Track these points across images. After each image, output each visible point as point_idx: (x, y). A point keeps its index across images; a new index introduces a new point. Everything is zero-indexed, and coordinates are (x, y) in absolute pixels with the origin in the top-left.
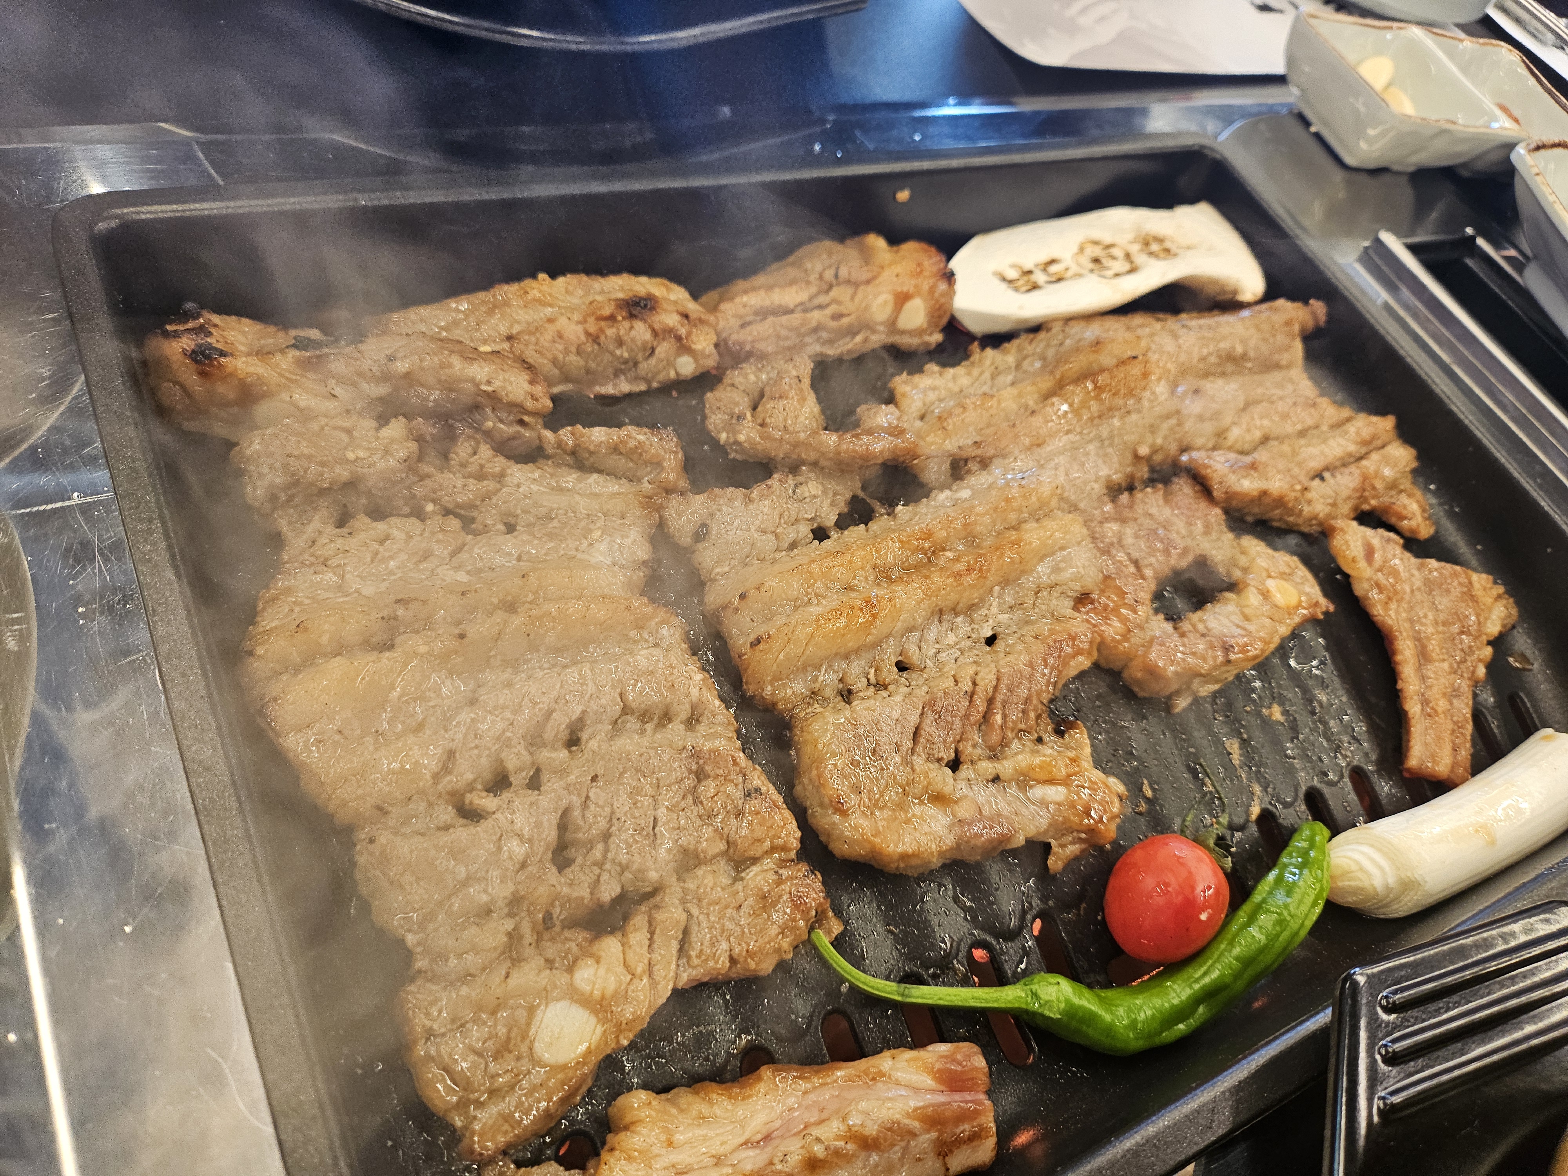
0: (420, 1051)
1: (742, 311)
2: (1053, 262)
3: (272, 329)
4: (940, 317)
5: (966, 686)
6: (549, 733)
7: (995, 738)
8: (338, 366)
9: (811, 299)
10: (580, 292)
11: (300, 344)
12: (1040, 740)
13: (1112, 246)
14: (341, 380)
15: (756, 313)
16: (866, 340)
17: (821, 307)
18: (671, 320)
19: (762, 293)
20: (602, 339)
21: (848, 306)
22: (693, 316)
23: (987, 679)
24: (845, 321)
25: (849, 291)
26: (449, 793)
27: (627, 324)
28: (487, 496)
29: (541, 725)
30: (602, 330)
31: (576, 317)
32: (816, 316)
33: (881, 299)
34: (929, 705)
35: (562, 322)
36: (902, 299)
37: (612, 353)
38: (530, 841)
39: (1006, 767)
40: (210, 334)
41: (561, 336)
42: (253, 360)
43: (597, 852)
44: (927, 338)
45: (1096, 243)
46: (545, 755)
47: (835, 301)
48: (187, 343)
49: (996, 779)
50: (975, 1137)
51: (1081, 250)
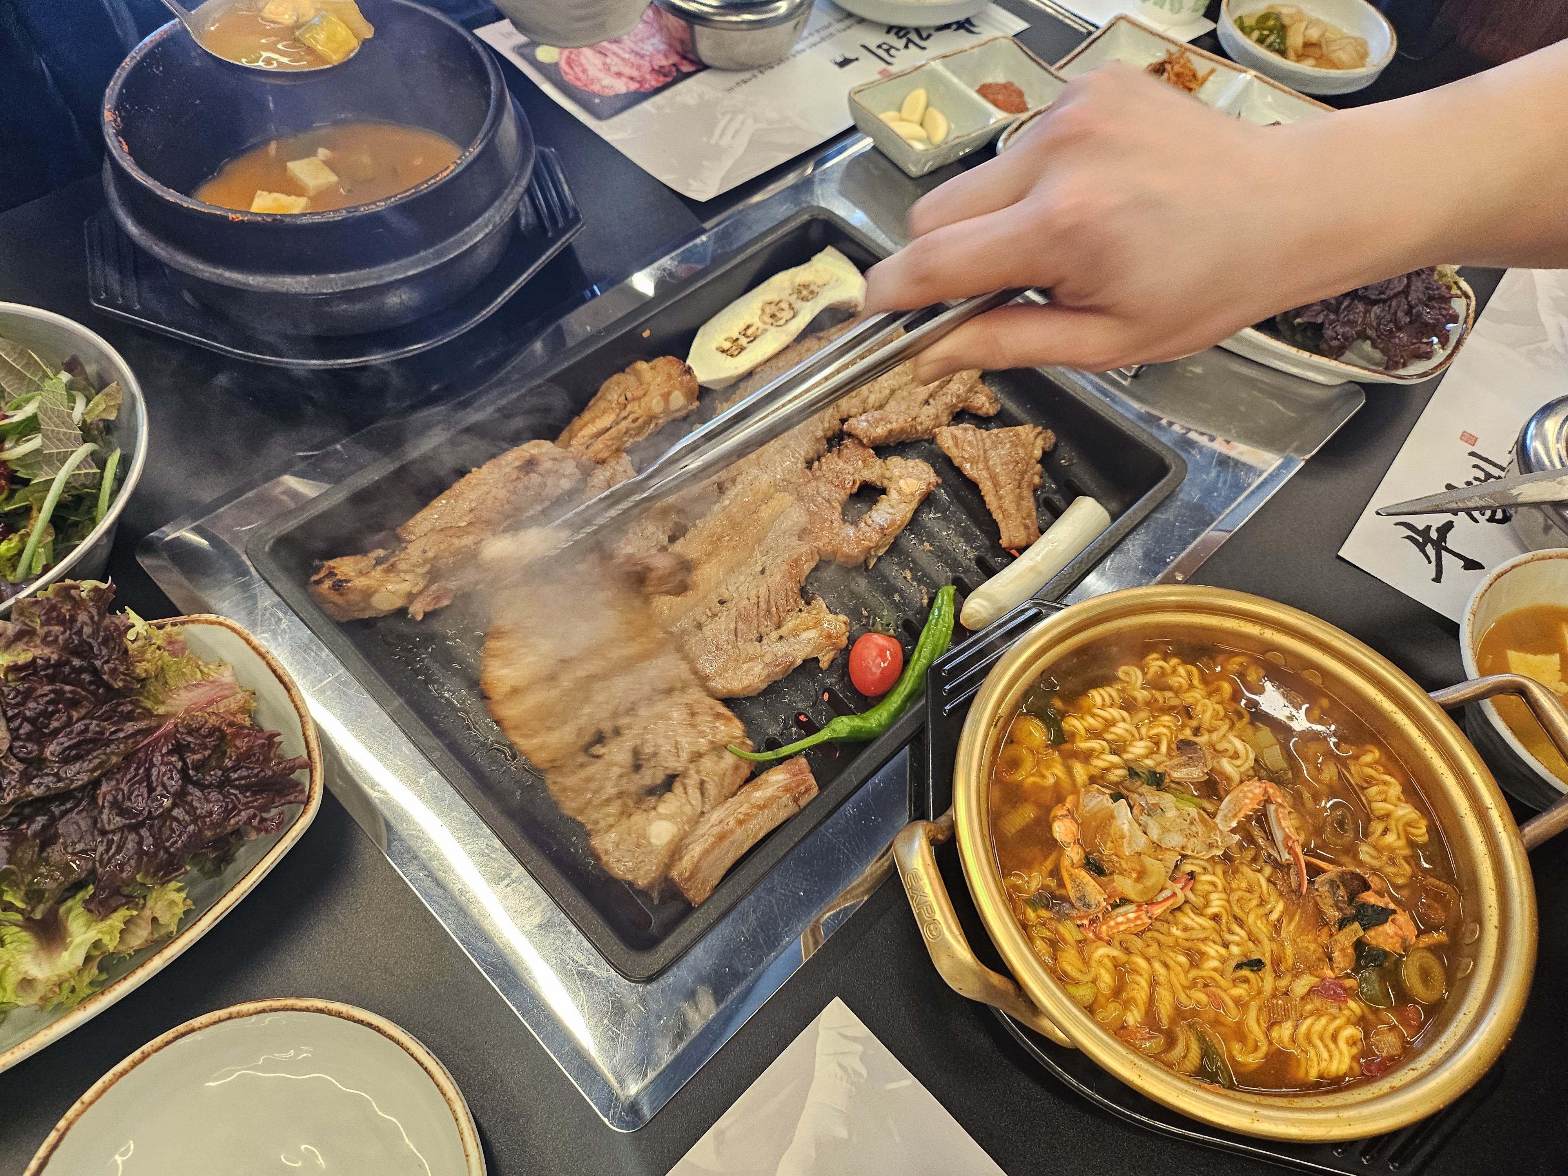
1: (583, 440)
2: (749, 327)
3: (359, 557)
4: (693, 393)
5: (754, 600)
7: (775, 619)
8: (402, 566)
9: (618, 416)
10: (496, 470)
11: (379, 561)
12: (800, 611)
13: (780, 301)
14: (406, 572)
15: (592, 438)
17: (625, 418)
18: (547, 465)
19: (590, 425)
20: (518, 490)
21: (639, 412)
23: (763, 591)
24: (640, 421)
25: (636, 404)
27: (526, 478)
30: (516, 487)
31: (500, 485)
32: (624, 425)
33: (654, 401)
34: (739, 617)
35: (494, 492)
36: (666, 397)
37: (525, 495)
39: (784, 631)
40: (336, 575)
41: (496, 499)
42: (362, 579)
44: (690, 407)
45: (770, 303)
47: (630, 413)
48: (327, 584)
49: (781, 637)
50: (807, 790)
51: (763, 311)
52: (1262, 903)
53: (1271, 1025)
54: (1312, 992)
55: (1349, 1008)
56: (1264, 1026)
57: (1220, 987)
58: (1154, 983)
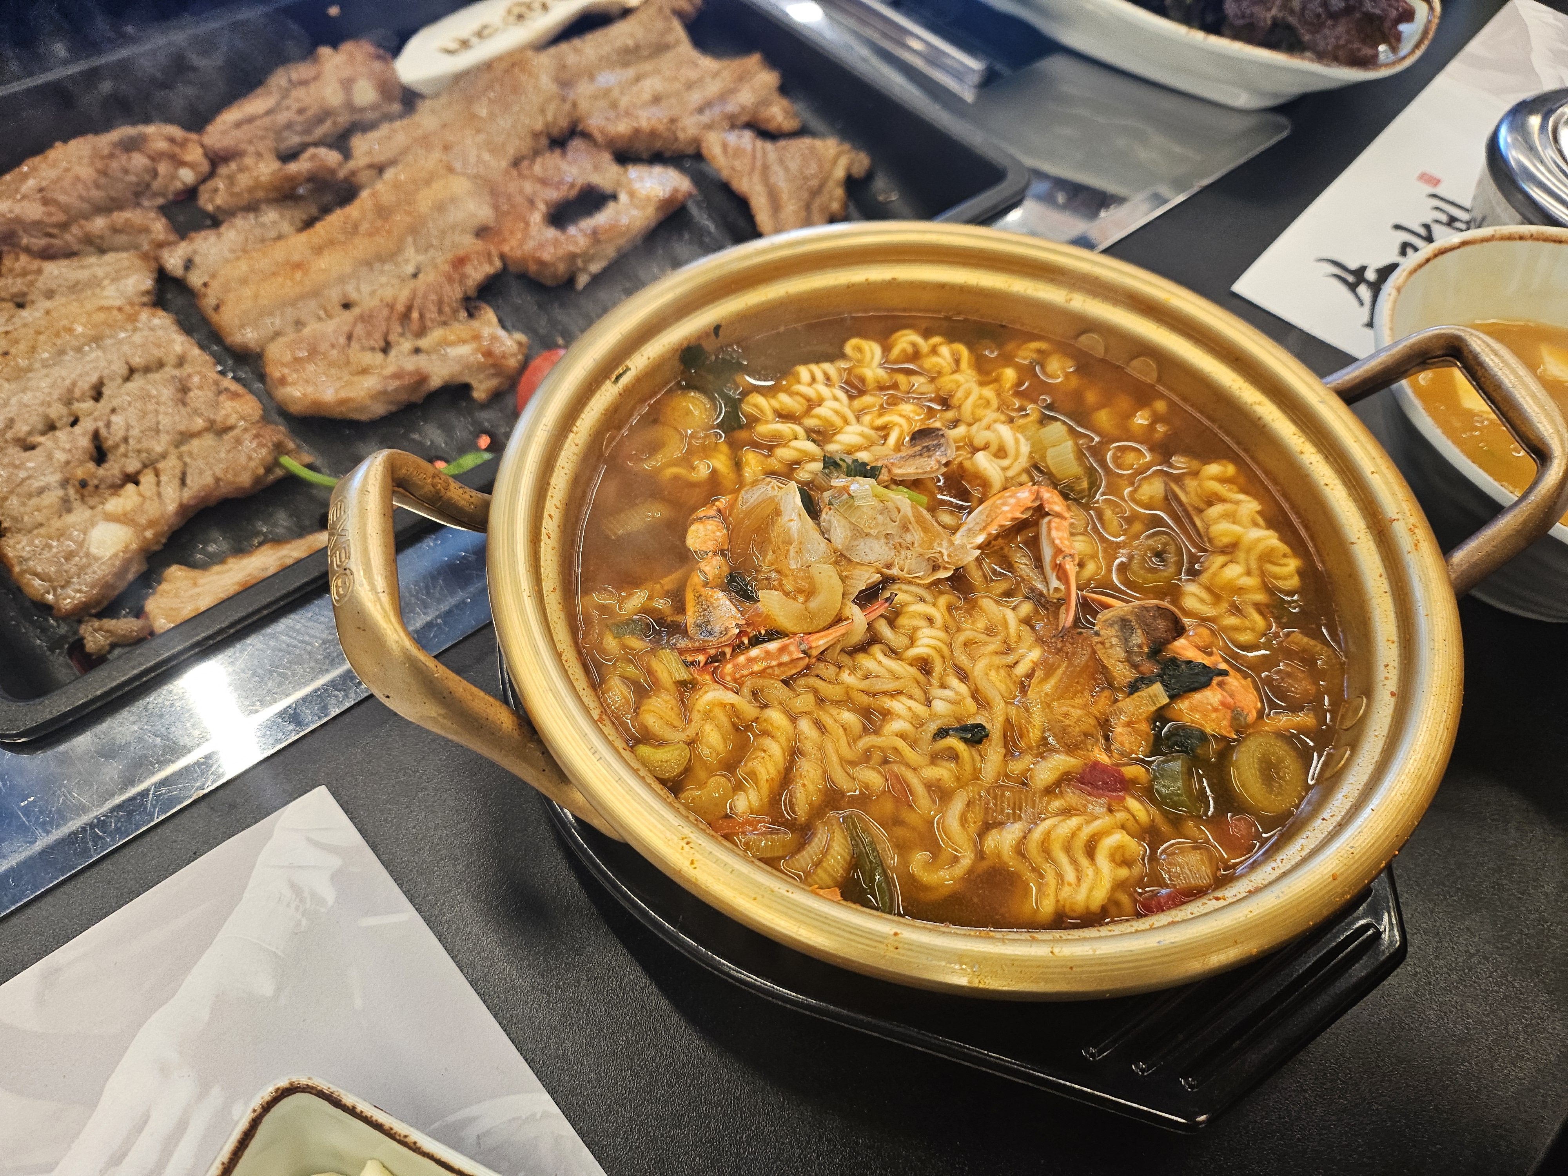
0: (17, 569)
1: (222, 127)
2: (485, 28)
4: (391, 90)
5: (388, 301)
6: (77, 393)
7: (415, 327)
15: (233, 125)
16: (335, 123)
17: (286, 108)
18: (162, 145)
20: (110, 172)
21: (308, 101)
22: (179, 140)
23: (406, 294)
24: (310, 113)
25: (303, 89)
26: (13, 439)
27: (125, 157)
28: (32, 284)
29: (70, 391)
30: (107, 166)
31: (86, 162)
32: (286, 115)
33: (330, 90)
35: (77, 169)
36: (348, 83)
37: (122, 181)
38: (70, 451)
39: (423, 343)
41: (79, 179)
43: (122, 449)
44: (387, 109)
46: (76, 406)
47: (296, 100)
49: (418, 350)
51: (509, 12)
52: (1007, 649)
53: (986, 827)
54: (1064, 779)
55: (1127, 810)
56: (973, 828)
57: (908, 765)
58: (794, 753)
